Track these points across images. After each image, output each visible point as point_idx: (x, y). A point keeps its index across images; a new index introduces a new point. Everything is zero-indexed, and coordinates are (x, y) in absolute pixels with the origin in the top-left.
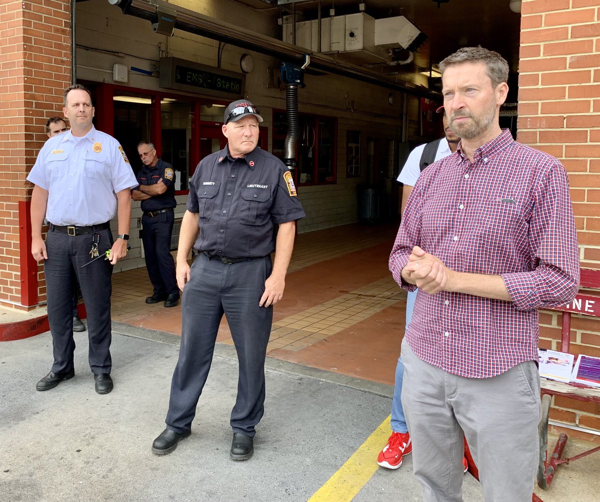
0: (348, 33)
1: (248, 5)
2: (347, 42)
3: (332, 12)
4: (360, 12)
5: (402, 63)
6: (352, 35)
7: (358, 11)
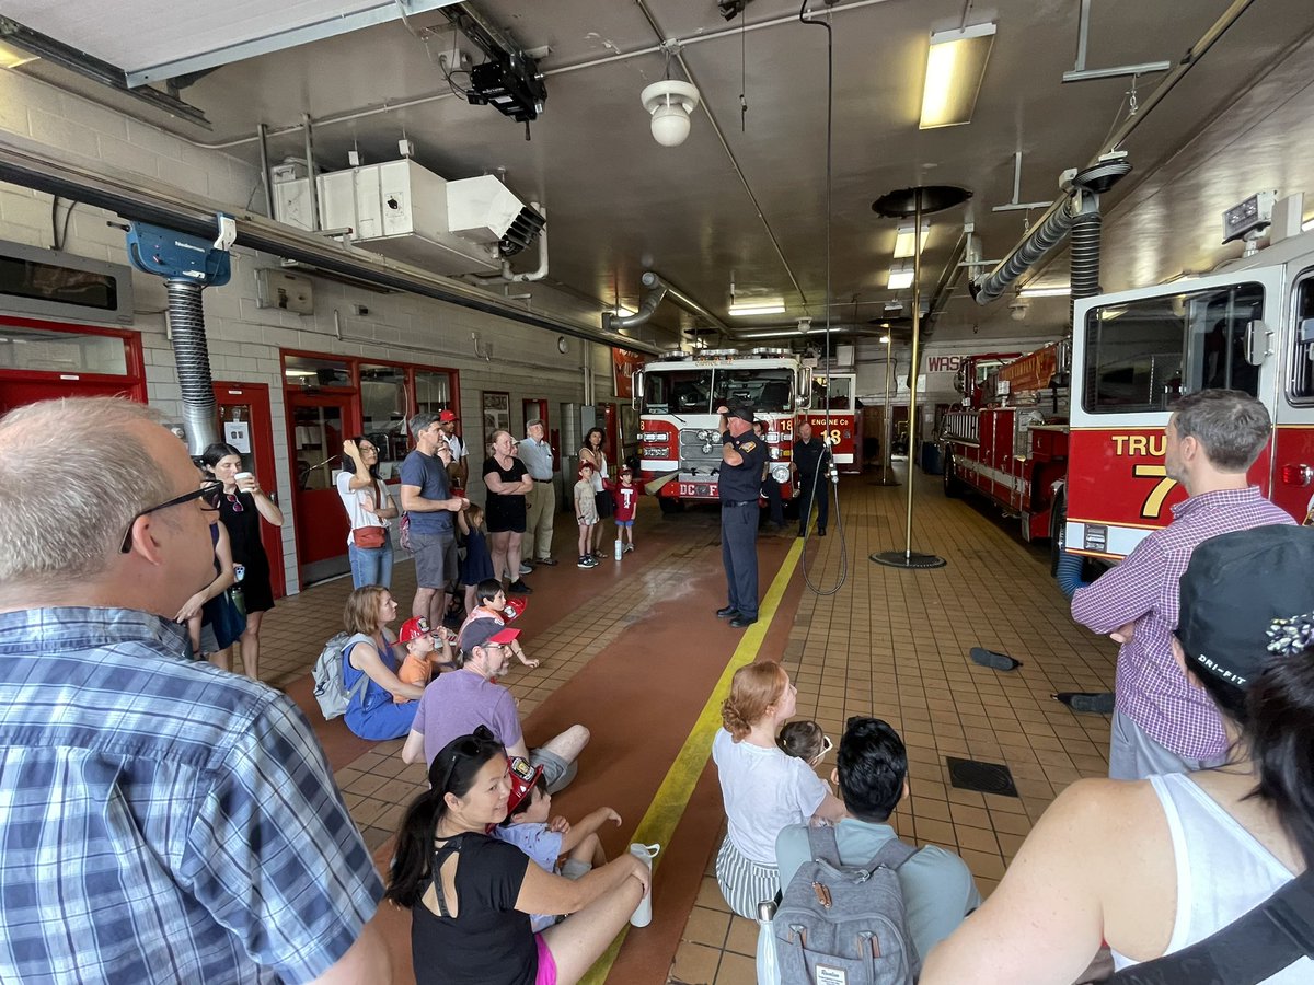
0: (386, 200)
1: (146, 121)
2: (386, 220)
3: (354, 158)
4: (403, 157)
5: (532, 277)
6: (393, 204)
7: (397, 156)
